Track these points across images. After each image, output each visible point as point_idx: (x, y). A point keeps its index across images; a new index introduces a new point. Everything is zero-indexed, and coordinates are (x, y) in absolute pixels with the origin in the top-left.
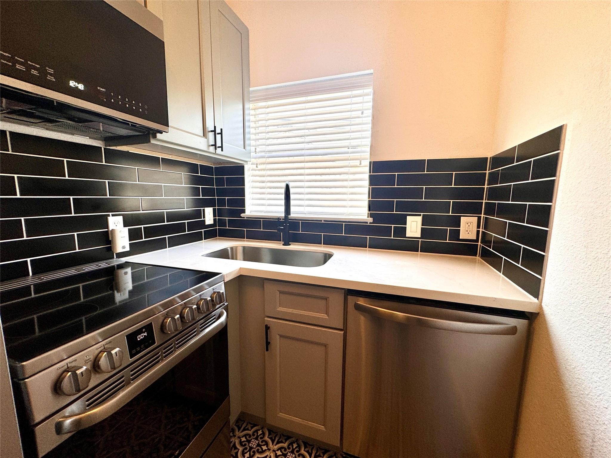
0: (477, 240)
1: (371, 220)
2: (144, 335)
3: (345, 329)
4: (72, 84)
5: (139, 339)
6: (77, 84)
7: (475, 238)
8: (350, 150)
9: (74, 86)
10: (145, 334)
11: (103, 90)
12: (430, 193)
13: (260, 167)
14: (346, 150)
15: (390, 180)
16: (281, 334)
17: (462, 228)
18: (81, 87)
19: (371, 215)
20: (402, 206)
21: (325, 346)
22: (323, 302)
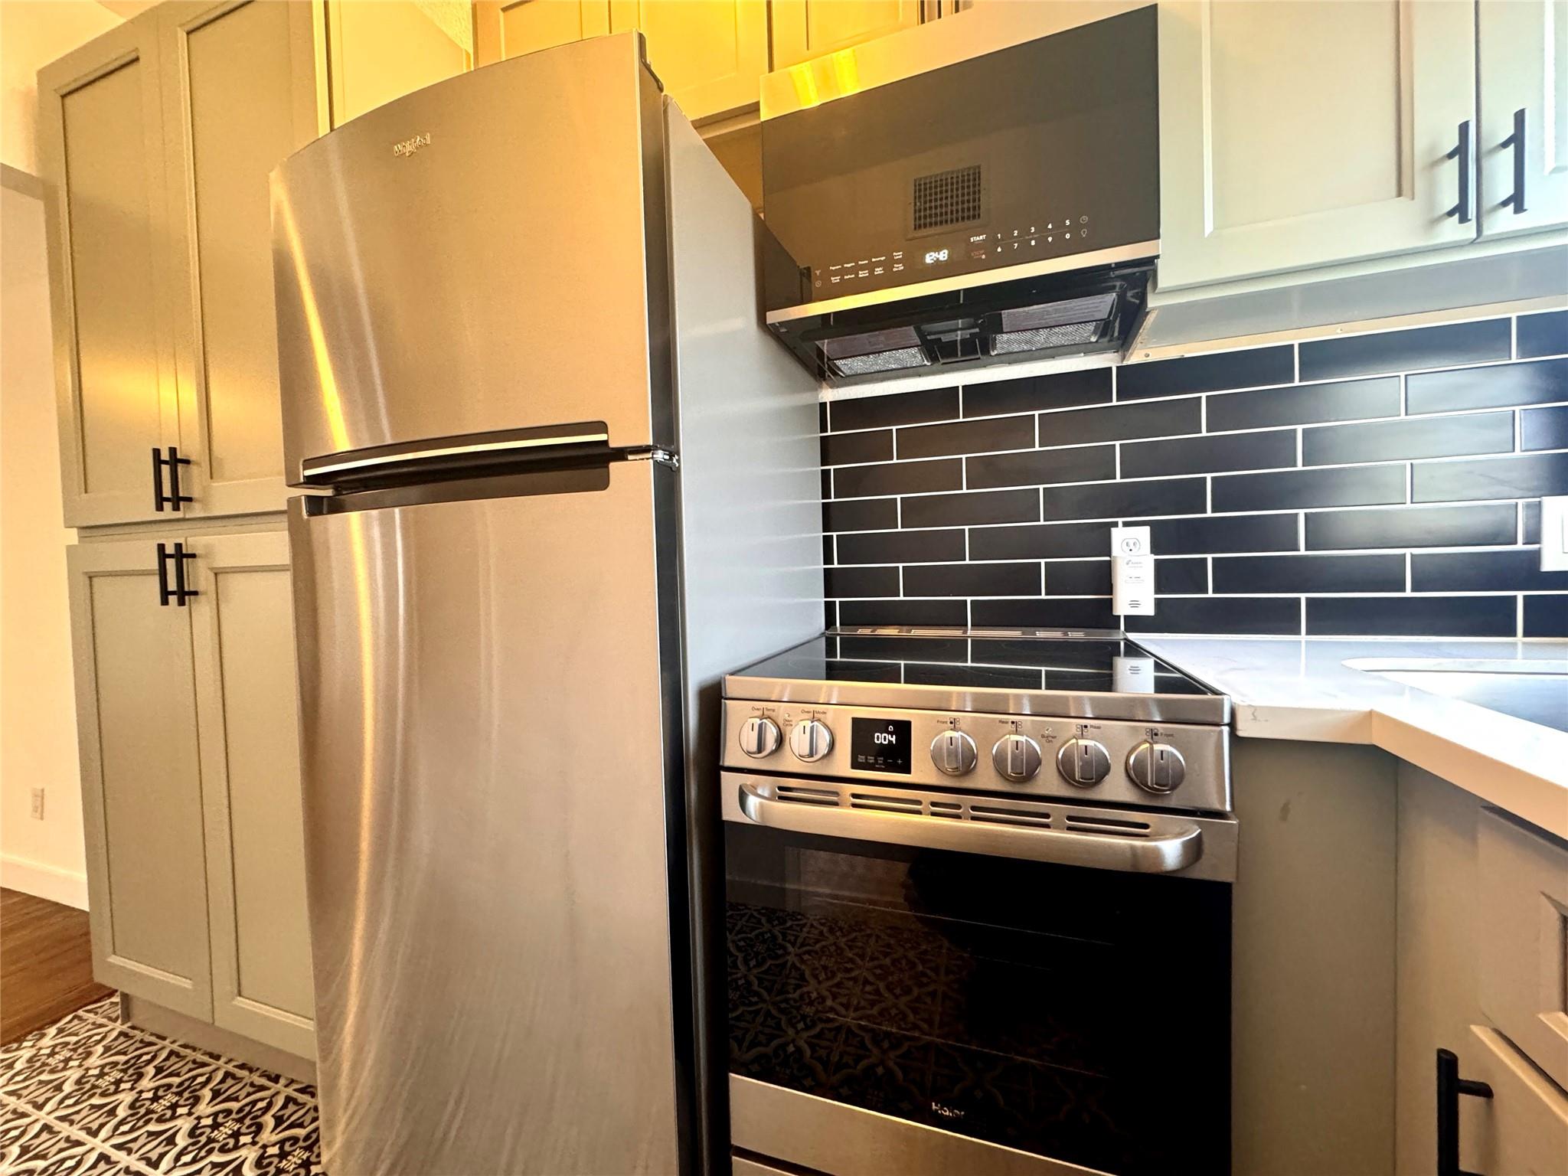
2: (891, 739)
4: (930, 258)
5: (878, 740)
6: (936, 255)
9: (932, 261)
10: (892, 737)
11: (981, 237)
18: (943, 256)
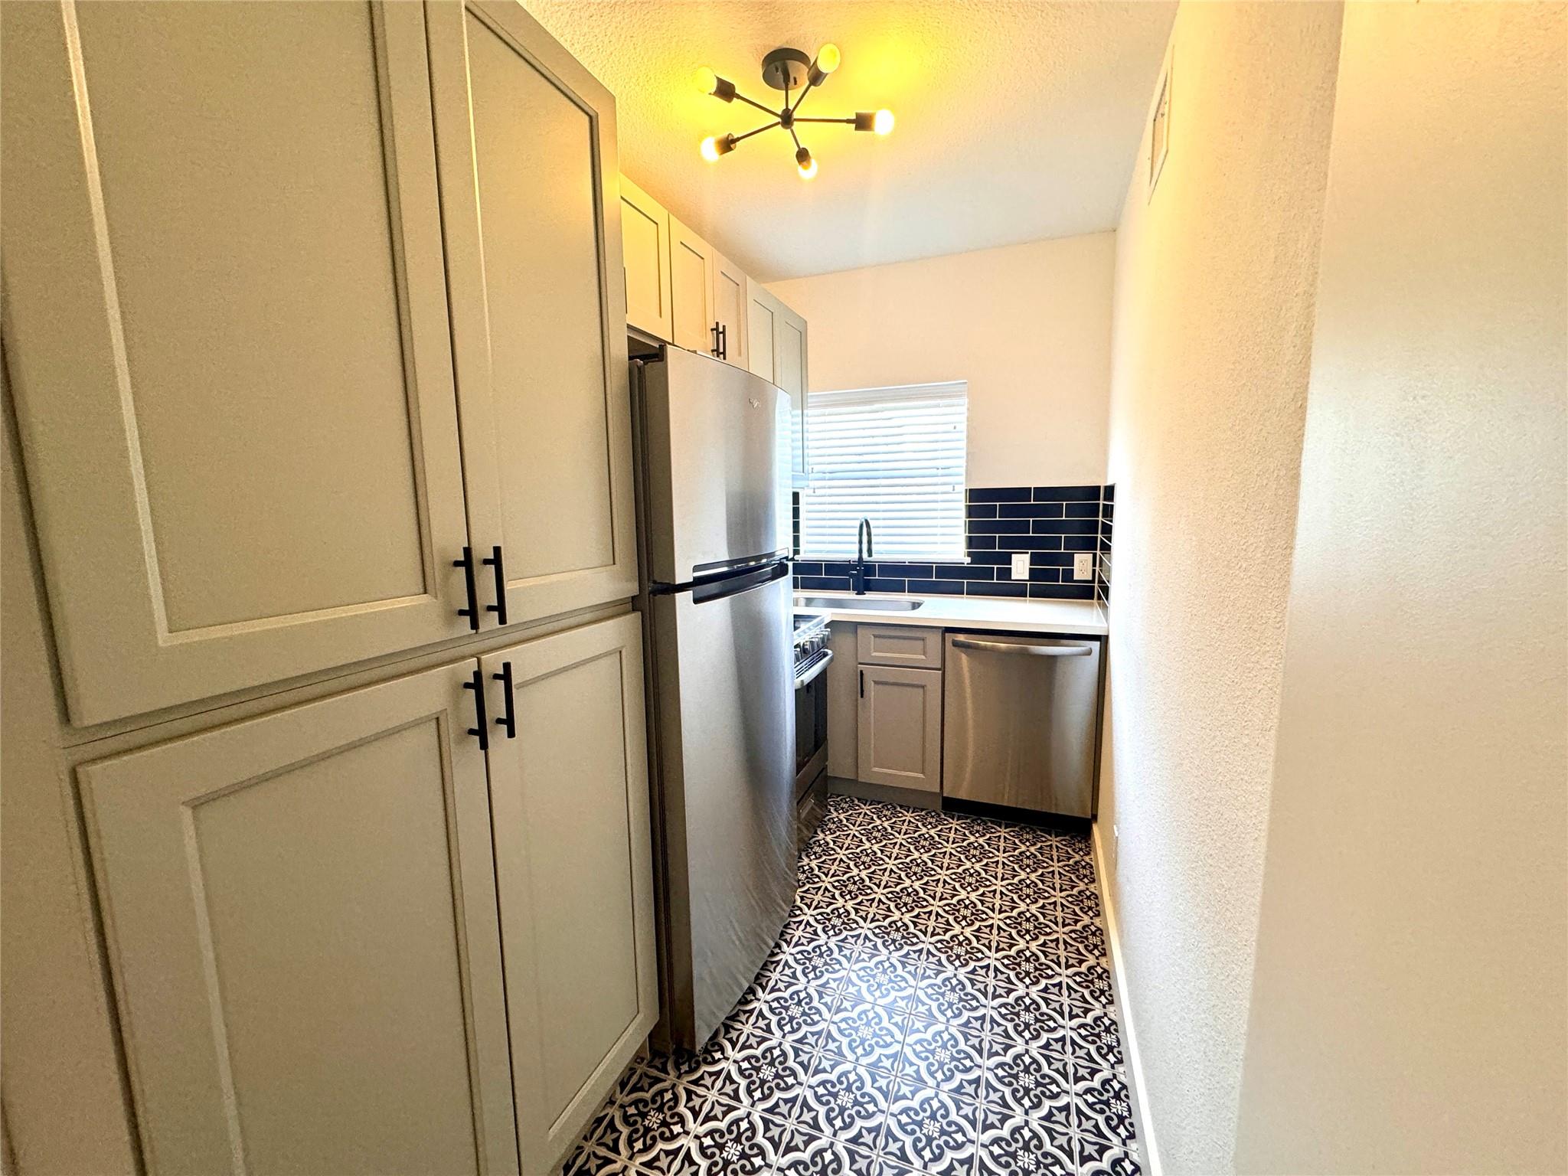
0: (1093, 581)
1: (968, 560)
3: (943, 669)
7: (1091, 579)
8: (940, 472)
12: (1038, 527)
13: (818, 492)
14: (934, 472)
15: (991, 511)
16: (876, 680)
17: (1076, 568)
19: (969, 554)
20: (1005, 543)
21: (923, 687)
22: (920, 643)
